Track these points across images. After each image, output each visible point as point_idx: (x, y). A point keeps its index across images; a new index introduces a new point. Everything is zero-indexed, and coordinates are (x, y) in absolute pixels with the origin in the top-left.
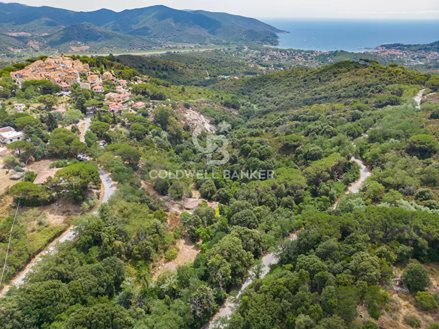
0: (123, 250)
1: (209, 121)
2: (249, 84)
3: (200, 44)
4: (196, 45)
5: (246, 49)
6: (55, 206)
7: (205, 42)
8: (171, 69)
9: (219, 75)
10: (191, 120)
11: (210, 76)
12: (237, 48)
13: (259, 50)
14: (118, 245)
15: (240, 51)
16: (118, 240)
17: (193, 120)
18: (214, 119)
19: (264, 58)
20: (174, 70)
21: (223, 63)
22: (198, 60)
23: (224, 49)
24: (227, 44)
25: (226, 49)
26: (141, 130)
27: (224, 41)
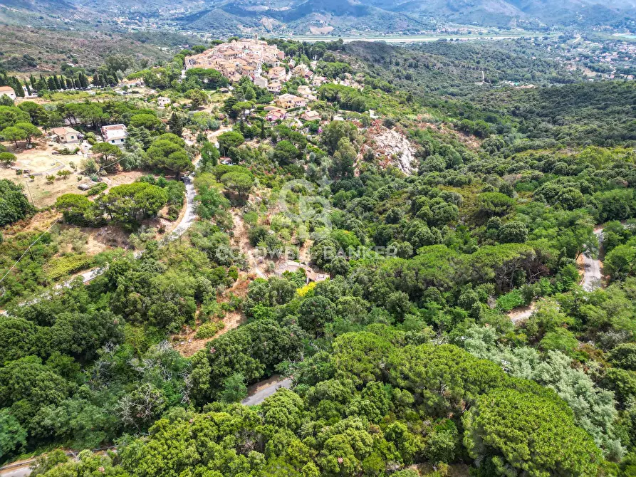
0: (139, 306)
1: (414, 151)
2: (534, 99)
3: (499, 28)
4: (492, 29)
5: (578, 38)
6: (103, 231)
7: (509, 25)
8: (424, 65)
9: (502, 79)
10: (382, 145)
11: (485, 80)
12: (561, 37)
13: (600, 41)
14: (132, 299)
15: (564, 42)
16: (138, 292)
17: (385, 146)
18: (424, 149)
19: (604, 57)
20: (428, 67)
21: (520, 61)
22: (478, 53)
23: (536, 39)
24: (546, 29)
25: (541, 38)
26: (289, 151)
27: (542, 25)
